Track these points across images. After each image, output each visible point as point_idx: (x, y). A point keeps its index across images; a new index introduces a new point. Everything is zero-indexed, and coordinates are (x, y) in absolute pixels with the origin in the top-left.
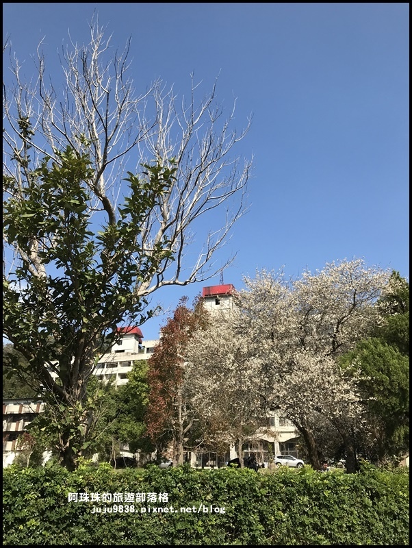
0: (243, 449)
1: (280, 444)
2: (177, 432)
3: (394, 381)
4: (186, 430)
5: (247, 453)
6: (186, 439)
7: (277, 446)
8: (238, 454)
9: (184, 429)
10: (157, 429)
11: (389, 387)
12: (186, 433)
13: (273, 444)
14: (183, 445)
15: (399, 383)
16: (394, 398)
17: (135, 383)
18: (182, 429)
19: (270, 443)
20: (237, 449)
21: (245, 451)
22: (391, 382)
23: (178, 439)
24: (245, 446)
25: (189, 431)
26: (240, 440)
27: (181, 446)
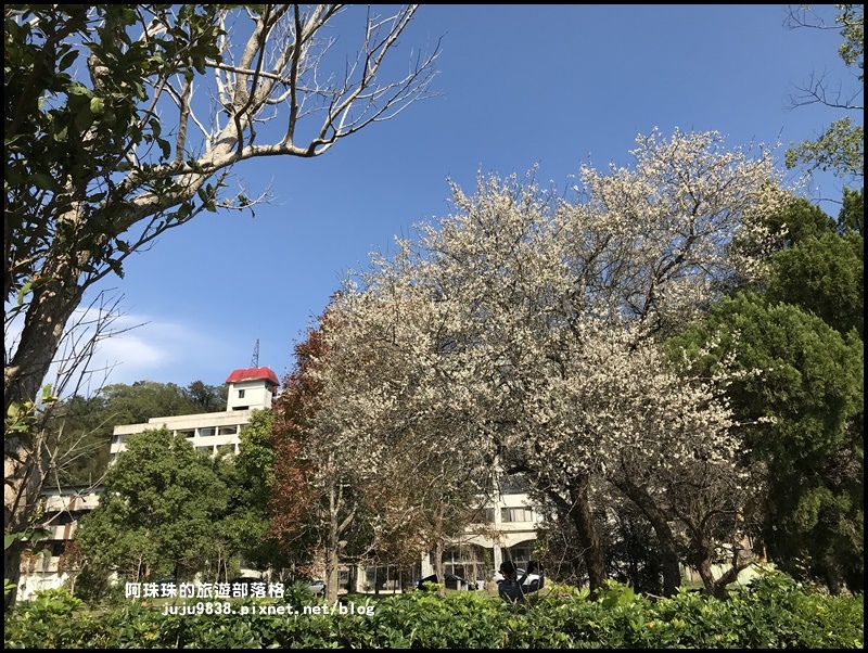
0: (443, 560)
1: (504, 550)
2: (327, 530)
3: (813, 379)
4: (342, 526)
5: (449, 567)
6: (343, 543)
7: (498, 554)
8: (435, 568)
9: (339, 526)
10: (289, 525)
11: (802, 394)
12: (344, 531)
13: (491, 551)
14: (337, 553)
15: (826, 384)
16: (813, 420)
17: (252, 448)
18: (334, 525)
19: (488, 549)
20: (433, 560)
21: (447, 563)
22: (807, 383)
23: (328, 544)
24: (446, 556)
25: (348, 528)
26: (438, 544)
27: (333, 555)
